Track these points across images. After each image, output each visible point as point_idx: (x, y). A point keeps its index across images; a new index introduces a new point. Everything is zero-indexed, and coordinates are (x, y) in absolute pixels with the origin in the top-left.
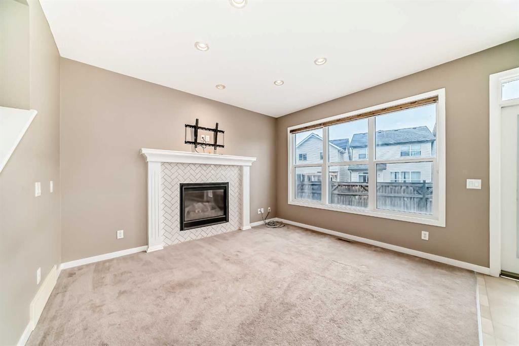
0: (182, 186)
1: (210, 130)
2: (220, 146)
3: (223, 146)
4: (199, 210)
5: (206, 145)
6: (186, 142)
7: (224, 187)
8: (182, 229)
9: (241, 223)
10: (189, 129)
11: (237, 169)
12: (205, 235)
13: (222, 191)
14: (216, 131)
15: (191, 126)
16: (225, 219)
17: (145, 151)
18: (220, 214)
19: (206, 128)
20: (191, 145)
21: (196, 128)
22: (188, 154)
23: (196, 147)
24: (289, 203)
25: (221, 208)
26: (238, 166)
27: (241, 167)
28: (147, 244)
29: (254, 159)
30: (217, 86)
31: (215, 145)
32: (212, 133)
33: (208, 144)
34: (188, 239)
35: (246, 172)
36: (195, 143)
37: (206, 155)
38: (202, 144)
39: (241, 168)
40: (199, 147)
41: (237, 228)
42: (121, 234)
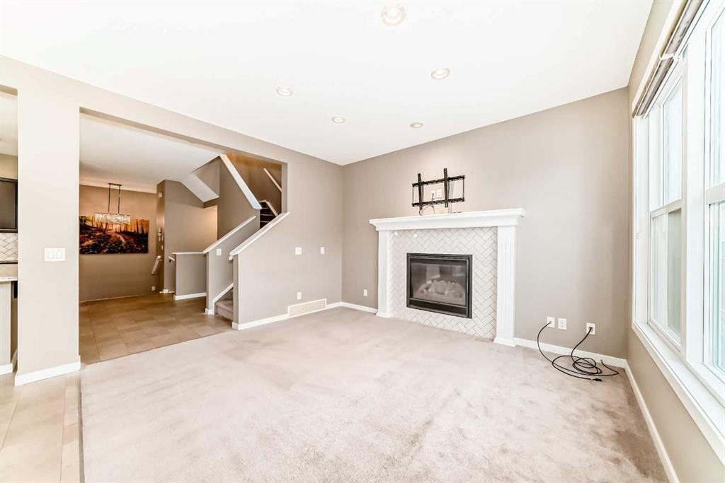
0: (408, 255)
1: (438, 181)
2: (456, 200)
3: (462, 200)
4: (434, 288)
5: (436, 203)
7: (463, 262)
11: (490, 233)
17: (372, 222)
23: (420, 209)
24: (632, 326)
28: (378, 309)
30: (412, 126)
33: (439, 202)
34: (415, 320)
36: (419, 204)
41: (489, 336)
42: (365, 292)
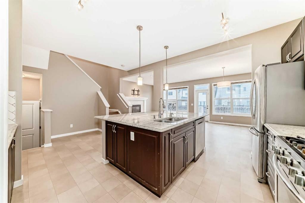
3: (140, 95)
6: (132, 94)
7: (140, 106)
10: (132, 91)
11: (143, 101)
14: (138, 91)
21: (134, 90)
22: (132, 97)
29: (147, 98)
31: (138, 95)
32: (137, 91)
35: (145, 102)
37: (136, 97)
38: (135, 95)
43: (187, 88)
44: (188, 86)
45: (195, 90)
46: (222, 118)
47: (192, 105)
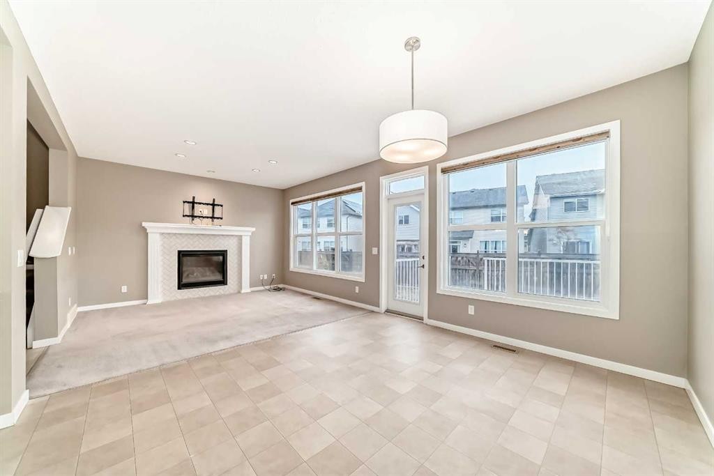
0: (179, 252)
1: (208, 204)
2: (218, 218)
3: (222, 219)
4: (199, 274)
5: (204, 217)
6: (184, 216)
7: (223, 254)
8: (179, 288)
9: (240, 287)
10: (186, 204)
11: (236, 238)
12: (203, 295)
13: (221, 258)
14: (213, 205)
15: (188, 202)
16: (223, 282)
17: (144, 224)
18: (219, 277)
19: (204, 202)
20: (188, 218)
21: (193, 203)
22: (186, 226)
23: (193, 220)
24: (291, 270)
25: (219, 272)
26: (236, 236)
27: (241, 236)
28: (147, 298)
29: (254, 229)
31: (213, 217)
32: (210, 207)
33: (205, 217)
34: (186, 297)
35: (246, 242)
36: (193, 216)
37: (204, 226)
38: (200, 217)
39: (240, 238)
40: (196, 220)
41: (236, 291)
42: (124, 289)
43: (360, 189)
44: (363, 184)
45: (384, 194)
46: (471, 310)
47: (375, 251)
